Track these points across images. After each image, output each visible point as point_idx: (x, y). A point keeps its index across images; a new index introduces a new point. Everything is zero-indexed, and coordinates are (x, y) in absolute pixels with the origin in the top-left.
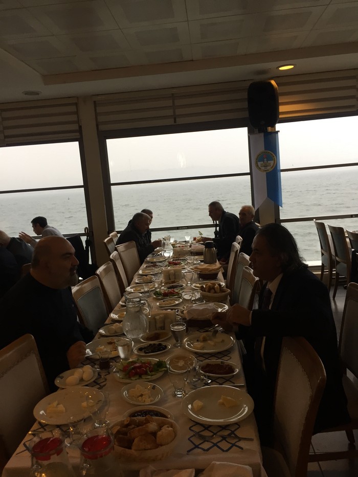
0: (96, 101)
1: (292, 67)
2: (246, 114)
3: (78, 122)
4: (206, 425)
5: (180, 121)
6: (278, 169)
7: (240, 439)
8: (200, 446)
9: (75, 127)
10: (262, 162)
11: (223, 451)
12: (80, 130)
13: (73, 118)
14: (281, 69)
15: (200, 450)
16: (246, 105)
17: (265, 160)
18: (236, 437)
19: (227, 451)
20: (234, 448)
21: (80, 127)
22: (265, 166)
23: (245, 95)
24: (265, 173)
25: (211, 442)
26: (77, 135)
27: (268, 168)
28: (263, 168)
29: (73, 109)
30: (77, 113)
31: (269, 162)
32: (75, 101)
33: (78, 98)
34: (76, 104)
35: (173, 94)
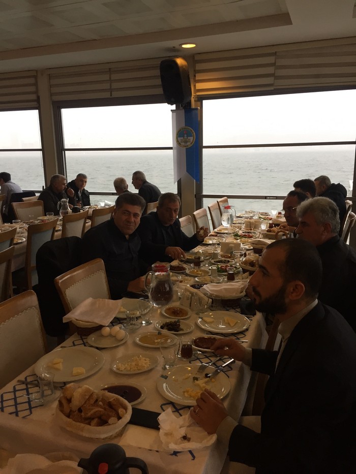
1: (194, 46)
3: (36, 92)
5: (116, 94)
9: (34, 97)
10: (182, 138)
12: (38, 100)
13: (33, 89)
14: (184, 46)
17: (185, 135)
21: (38, 97)
22: (186, 142)
24: (185, 148)
26: (35, 104)
27: (188, 143)
28: (183, 144)
29: (32, 81)
30: (36, 84)
31: (189, 138)
32: (34, 74)
33: (37, 71)
34: (35, 77)
35: (110, 69)
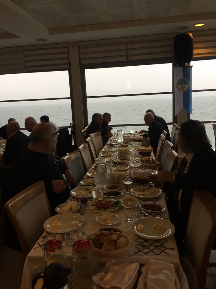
0: (80, 45)
1: (203, 24)
2: (172, 55)
3: (68, 58)
4: (145, 239)
5: (130, 58)
6: (191, 90)
7: (167, 249)
8: (142, 251)
9: (66, 61)
10: (181, 85)
11: (156, 254)
12: (69, 63)
14: (196, 26)
15: (142, 253)
16: (172, 48)
17: (183, 84)
18: (164, 247)
19: (159, 254)
20: (163, 253)
21: (70, 61)
22: (183, 88)
23: (172, 42)
24: (182, 92)
25: (149, 249)
26: (68, 66)
27: (185, 89)
28: (181, 89)
29: (66, 50)
30: (68, 53)
31: (185, 85)
32: (67, 46)
33: (69, 43)
34: (68, 47)
35: (127, 41)
